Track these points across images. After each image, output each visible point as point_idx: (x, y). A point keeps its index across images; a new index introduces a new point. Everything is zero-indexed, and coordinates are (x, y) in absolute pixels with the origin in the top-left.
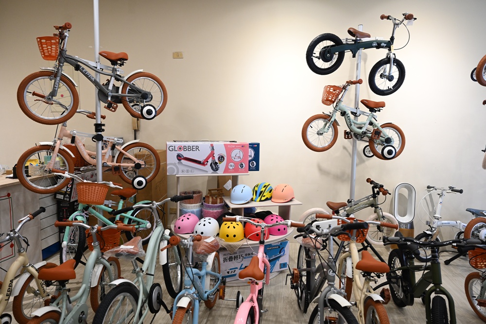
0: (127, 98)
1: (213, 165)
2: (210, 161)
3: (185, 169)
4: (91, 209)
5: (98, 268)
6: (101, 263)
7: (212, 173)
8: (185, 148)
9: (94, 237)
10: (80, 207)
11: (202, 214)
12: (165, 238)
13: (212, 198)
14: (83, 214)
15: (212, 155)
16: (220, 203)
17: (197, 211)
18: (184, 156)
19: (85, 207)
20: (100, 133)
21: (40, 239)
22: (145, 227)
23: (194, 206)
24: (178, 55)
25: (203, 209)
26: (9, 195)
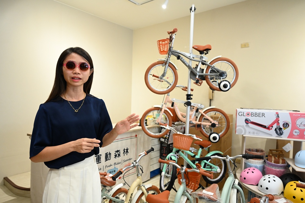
0: (209, 76)
1: (278, 130)
2: (275, 126)
3: (252, 131)
4: (180, 152)
5: (184, 199)
6: (186, 195)
7: (277, 137)
8: (252, 114)
9: (183, 175)
10: (174, 150)
11: (265, 170)
12: (235, 186)
13: (275, 158)
14: (176, 155)
15: (277, 121)
16: (282, 163)
17: (260, 167)
18: (252, 121)
19: (177, 151)
20: (189, 101)
21: (150, 165)
22: (216, 171)
23: (258, 162)
24: (245, 46)
25: (266, 166)
26: (136, 136)
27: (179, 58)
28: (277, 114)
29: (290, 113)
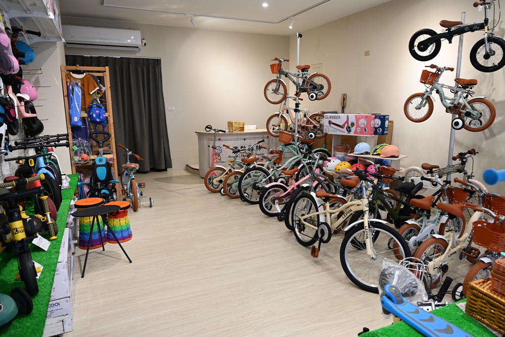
1: (348, 128)
2: (346, 125)
3: (333, 129)
7: (347, 133)
8: (333, 117)
10: (283, 144)
11: (344, 159)
13: (351, 150)
15: (347, 122)
18: (333, 122)
19: (285, 145)
20: (297, 108)
23: (341, 154)
24: (367, 54)
25: (345, 156)
26: (268, 137)
27: (286, 76)
28: (348, 116)
29: (355, 116)
